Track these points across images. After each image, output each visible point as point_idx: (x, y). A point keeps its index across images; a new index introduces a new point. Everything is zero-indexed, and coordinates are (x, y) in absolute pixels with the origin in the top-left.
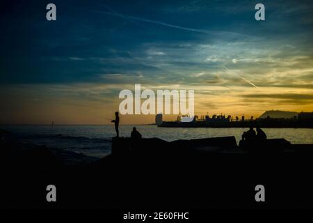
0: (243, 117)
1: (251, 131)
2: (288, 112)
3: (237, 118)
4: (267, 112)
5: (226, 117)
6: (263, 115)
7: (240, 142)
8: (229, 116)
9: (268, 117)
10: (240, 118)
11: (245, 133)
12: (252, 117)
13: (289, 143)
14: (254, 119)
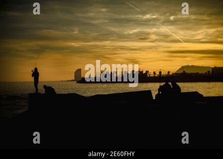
0: (160, 72)
1: (167, 85)
2: (203, 67)
3: (155, 73)
4: (183, 67)
5: (144, 72)
6: (179, 70)
7: (156, 95)
8: (147, 72)
9: (184, 72)
10: (157, 73)
11: (161, 86)
12: (169, 72)
13: (202, 96)
14: (170, 74)
